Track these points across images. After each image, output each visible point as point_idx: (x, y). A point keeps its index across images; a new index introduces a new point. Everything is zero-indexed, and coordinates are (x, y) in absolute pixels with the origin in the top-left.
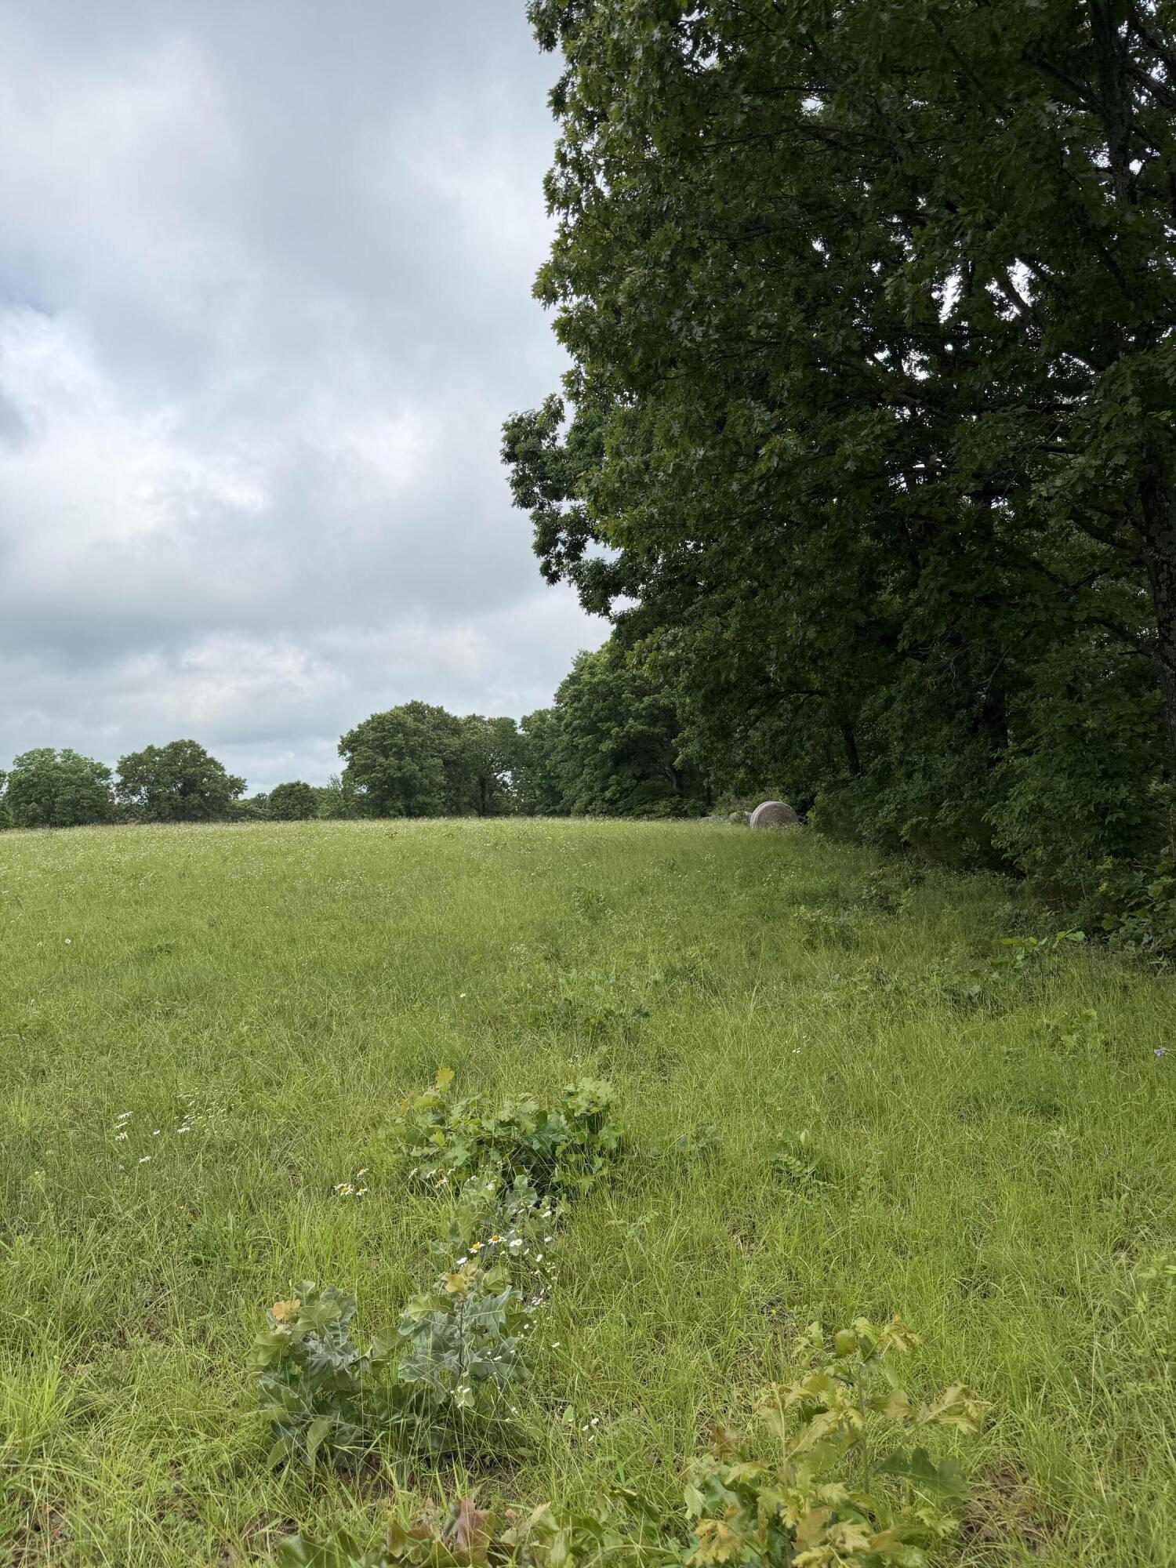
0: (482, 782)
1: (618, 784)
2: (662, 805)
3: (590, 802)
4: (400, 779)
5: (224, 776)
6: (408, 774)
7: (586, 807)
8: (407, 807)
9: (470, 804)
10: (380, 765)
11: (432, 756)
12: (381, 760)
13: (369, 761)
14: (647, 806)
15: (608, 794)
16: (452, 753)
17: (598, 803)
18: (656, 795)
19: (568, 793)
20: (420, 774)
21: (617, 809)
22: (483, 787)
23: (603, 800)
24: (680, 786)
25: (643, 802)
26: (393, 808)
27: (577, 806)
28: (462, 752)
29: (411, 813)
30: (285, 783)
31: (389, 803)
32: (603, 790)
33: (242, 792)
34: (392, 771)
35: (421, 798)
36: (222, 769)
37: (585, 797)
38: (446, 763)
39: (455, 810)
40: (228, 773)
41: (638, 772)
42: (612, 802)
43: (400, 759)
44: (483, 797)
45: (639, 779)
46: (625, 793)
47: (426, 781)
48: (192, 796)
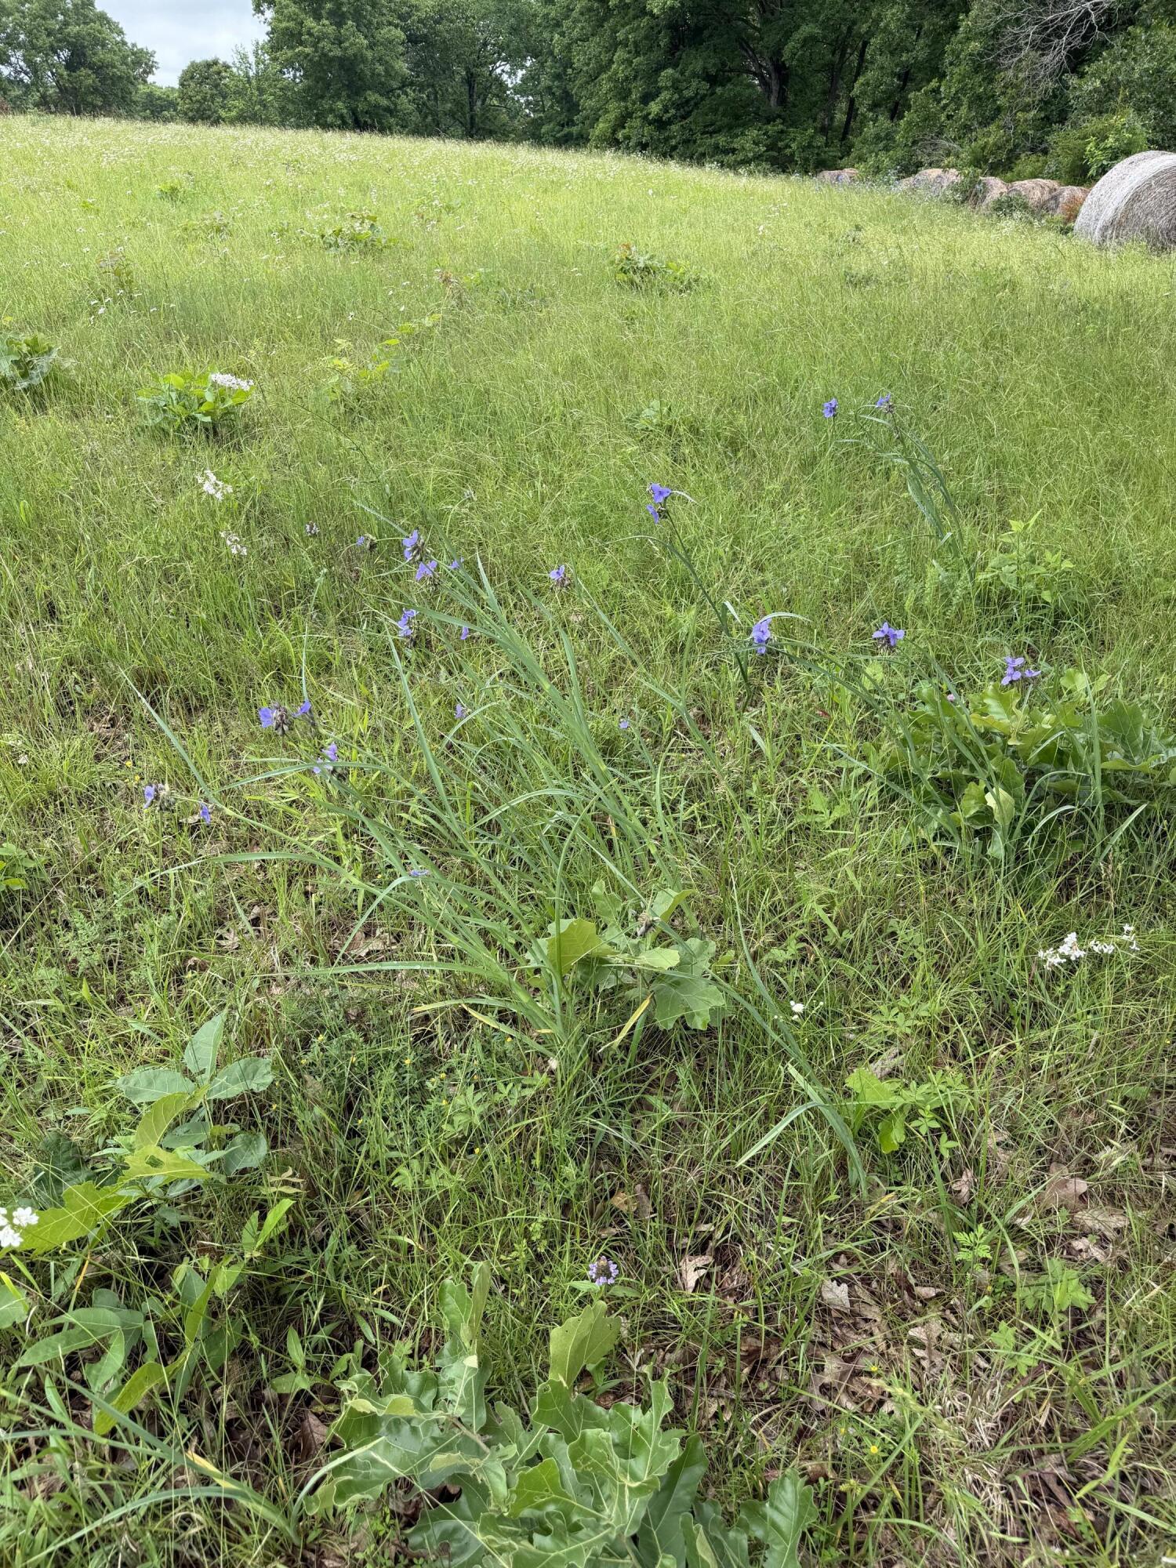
0: (470, 80)
1: (676, 87)
2: (749, 140)
3: (621, 122)
4: (341, 60)
5: (124, 43)
6: (350, 52)
7: (614, 132)
8: (354, 112)
9: (452, 114)
10: (310, 34)
11: (390, 23)
12: (310, 22)
13: (291, 24)
14: (721, 140)
15: (654, 108)
16: (420, 21)
17: (634, 126)
18: (737, 117)
19: (588, 104)
20: (369, 54)
21: (667, 139)
22: (471, 88)
23: (645, 118)
24: (782, 100)
25: (711, 130)
26: (332, 110)
27: (601, 126)
28: (437, 22)
29: (359, 123)
30: (198, 60)
31: (326, 104)
32: (646, 98)
33: (151, 72)
34: (325, 44)
35: (373, 97)
36: (121, 32)
37: (614, 109)
38: (413, 39)
39: (428, 126)
40: (129, 40)
41: (712, 64)
42: (660, 124)
43: (340, 25)
44: (472, 105)
45: (713, 80)
46: (685, 107)
47: (380, 69)
48: (83, 71)
